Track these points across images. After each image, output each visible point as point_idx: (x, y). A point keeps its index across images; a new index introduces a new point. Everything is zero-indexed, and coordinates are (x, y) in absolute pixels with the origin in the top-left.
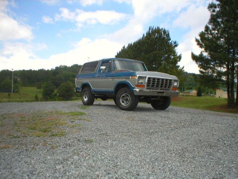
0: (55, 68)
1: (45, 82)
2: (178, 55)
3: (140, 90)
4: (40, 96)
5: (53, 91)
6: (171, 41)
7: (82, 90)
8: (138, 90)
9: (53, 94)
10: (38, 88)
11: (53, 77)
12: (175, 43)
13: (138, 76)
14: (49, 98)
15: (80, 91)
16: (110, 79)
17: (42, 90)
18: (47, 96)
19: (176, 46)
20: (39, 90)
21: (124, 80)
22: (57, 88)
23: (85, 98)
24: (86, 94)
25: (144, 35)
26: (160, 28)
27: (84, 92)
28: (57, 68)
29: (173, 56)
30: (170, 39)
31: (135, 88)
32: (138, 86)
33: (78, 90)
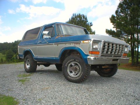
0: (14, 42)
1: (8, 50)
2: (93, 31)
3: (95, 58)
4: (4, 59)
5: (12, 56)
6: (88, 23)
7: (25, 57)
8: (92, 58)
9: (13, 57)
10: (3, 54)
11: (13, 47)
12: (91, 24)
13: (92, 39)
14: (10, 60)
15: (23, 58)
16: (54, 46)
17: (6, 55)
18: (9, 59)
19: (92, 25)
20: (4, 55)
21: (72, 45)
22: (15, 54)
23: (28, 65)
24: (28, 61)
25: (70, 19)
26: (81, 15)
27: (26, 59)
28: (16, 42)
29: (90, 32)
30: (87, 21)
31: (88, 55)
32: (92, 53)
33: (21, 57)
